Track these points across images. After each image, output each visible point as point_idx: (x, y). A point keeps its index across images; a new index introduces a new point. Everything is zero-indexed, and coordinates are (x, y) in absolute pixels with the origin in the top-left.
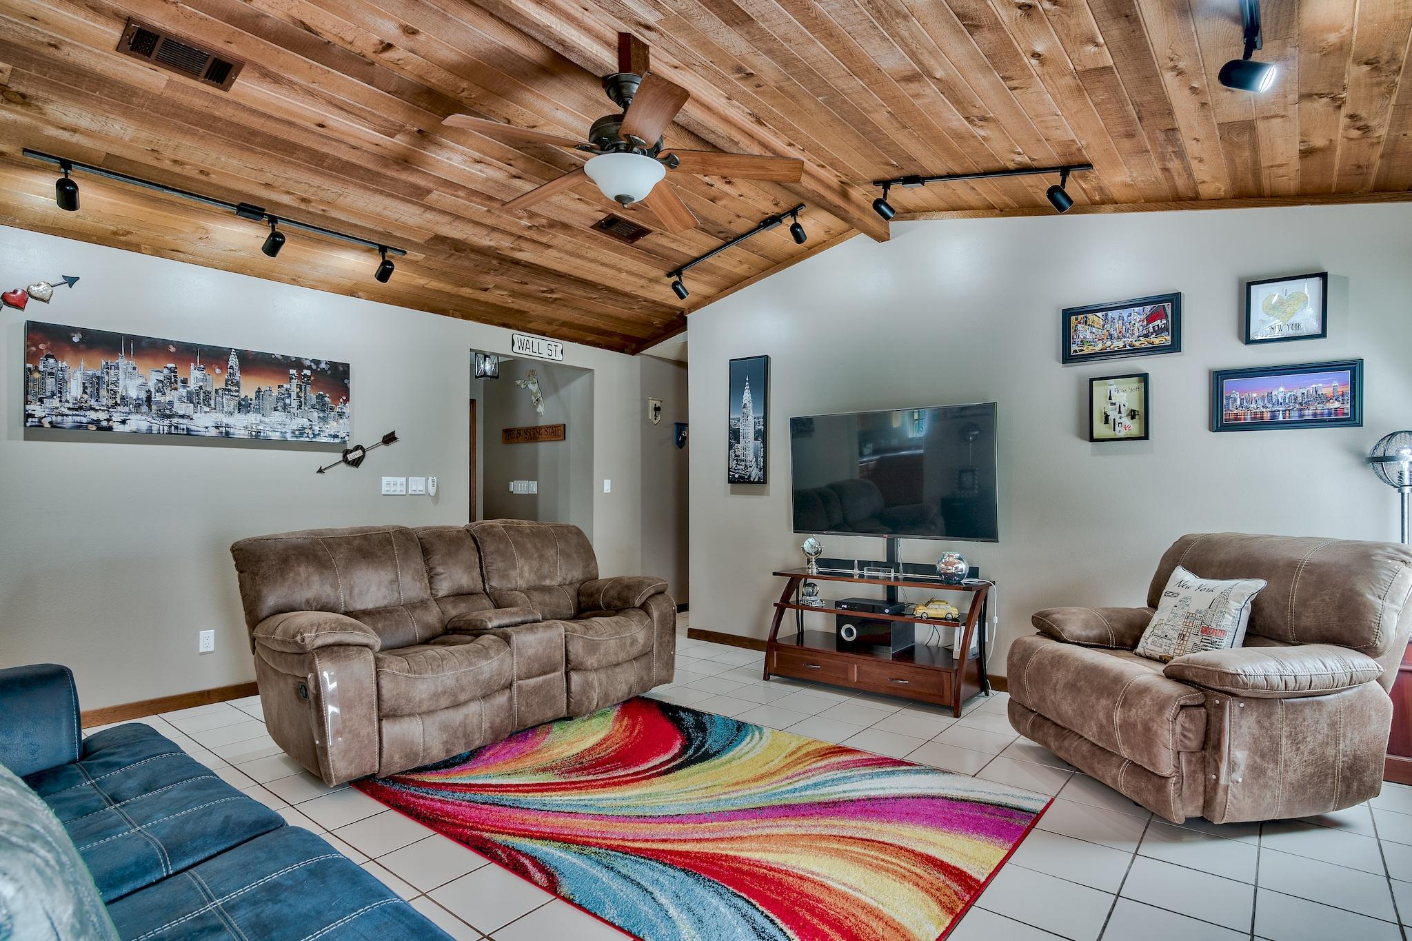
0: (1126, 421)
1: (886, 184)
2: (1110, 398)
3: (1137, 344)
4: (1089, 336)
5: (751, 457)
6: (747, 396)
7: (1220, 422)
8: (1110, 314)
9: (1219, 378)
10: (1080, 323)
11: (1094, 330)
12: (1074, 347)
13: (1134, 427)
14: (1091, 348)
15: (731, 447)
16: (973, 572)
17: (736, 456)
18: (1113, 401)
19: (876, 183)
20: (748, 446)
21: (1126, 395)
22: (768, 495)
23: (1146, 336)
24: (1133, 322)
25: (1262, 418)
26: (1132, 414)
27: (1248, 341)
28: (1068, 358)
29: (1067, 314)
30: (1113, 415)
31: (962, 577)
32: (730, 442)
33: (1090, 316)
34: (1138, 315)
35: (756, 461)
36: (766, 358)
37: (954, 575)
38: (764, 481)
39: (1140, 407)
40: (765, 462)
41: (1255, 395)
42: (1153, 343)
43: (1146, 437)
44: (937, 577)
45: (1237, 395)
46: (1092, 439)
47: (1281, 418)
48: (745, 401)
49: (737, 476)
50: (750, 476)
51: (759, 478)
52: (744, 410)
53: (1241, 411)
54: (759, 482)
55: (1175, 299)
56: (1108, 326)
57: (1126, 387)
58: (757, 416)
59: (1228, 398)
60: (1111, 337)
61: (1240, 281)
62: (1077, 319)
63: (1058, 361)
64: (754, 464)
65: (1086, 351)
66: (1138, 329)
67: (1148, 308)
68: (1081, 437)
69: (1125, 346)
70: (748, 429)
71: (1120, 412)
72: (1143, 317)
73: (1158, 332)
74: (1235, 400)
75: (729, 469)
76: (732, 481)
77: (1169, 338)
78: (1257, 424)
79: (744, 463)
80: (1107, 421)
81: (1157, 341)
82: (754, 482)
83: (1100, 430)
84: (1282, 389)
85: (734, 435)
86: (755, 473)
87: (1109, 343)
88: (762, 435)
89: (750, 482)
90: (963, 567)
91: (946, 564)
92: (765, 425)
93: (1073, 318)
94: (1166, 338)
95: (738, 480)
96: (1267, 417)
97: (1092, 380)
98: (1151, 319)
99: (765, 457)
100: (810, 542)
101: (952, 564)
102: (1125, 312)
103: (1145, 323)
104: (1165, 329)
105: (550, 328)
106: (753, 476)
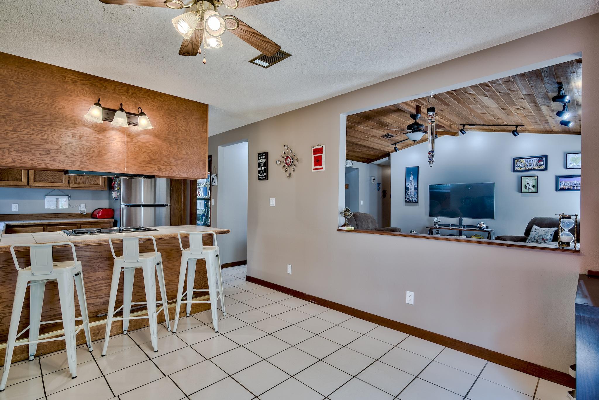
0: (532, 188)
1: (464, 125)
2: (527, 182)
3: (535, 168)
4: (521, 165)
5: (413, 195)
6: (412, 178)
7: (558, 188)
8: (527, 160)
9: (558, 178)
10: (518, 162)
11: (522, 164)
12: (516, 168)
13: (534, 190)
14: (521, 168)
15: (406, 192)
16: (487, 228)
17: (408, 195)
18: (528, 183)
19: (461, 125)
20: (412, 192)
21: (532, 181)
22: (419, 206)
23: (538, 166)
24: (534, 162)
25: (570, 188)
26: (534, 186)
27: (566, 168)
28: (514, 171)
29: (514, 159)
30: (528, 186)
31: (484, 228)
32: (406, 191)
33: (521, 160)
34: (535, 161)
35: (415, 196)
36: (418, 167)
37: (482, 228)
38: (417, 202)
39: (536, 184)
40: (418, 197)
41: (568, 182)
42: (539, 168)
43: (537, 192)
44: (477, 229)
45: (563, 182)
46: (522, 192)
47: (575, 189)
48: (411, 179)
49: (408, 200)
50: (413, 201)
51: (416, 201)
52: (411, 182)
53: (564, 186)
54: (416, 202)
55: (546, 157)
56: (526, 163)
57: (532, 179)
58: (415, 183)
59: (561, 183)
60: (527, 166)
61: (564, 153)
62: (517, 161)
63: (512, 171)
64: (414, 197)
65: (520, 169)
66: (535, 164)
67: (538, 159)
68: (518, 192)
69: (531, 168)
70: (412, 187)
71: (530, 186)
72: (537, 161)
73: (541, 165)
74: (563, 183)
75: (405, 198)
76: (406, 202)
77: (544, 167)
78: (569, 190)
79: (410, 197)
80: (526, 188)
81: (541, 167)
82: (414, 202)
83: (524, 190)
84: (575, 181)
85: (407, 189)
86: (414, 199)
87: (527, 167)
88: (417, 189)
89: (413, 202)
90: (485, 226)
91: (479, 225)
92: (418, 186)
93: (516, 160)
94: (543, 167)
95: (408, 201)
96: (572, 188)
97: (522, 177)
98: (539, 161)
99: (418, 195)
100: (436, 219)
101: (482, 225)
102: (531, 160)
103: (537, 162)
104: (543, 164)
105: (351, 158)
106: (414, 200)
